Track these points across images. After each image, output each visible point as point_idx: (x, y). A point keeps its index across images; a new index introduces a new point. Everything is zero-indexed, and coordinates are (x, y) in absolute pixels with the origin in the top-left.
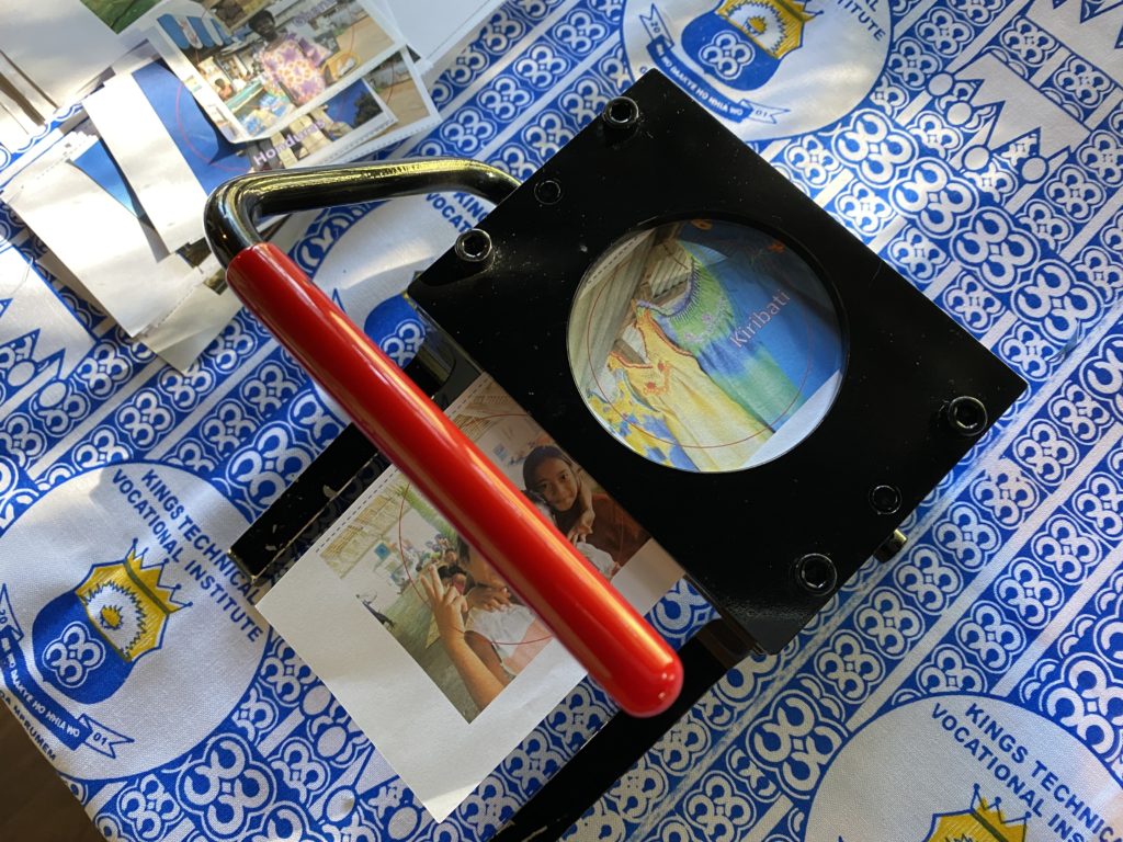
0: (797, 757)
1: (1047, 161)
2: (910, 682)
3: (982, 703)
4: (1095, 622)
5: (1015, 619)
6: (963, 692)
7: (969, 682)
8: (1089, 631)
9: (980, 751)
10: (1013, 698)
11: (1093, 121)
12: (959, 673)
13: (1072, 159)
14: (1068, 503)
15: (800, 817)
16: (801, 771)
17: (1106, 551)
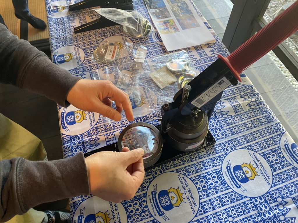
0: (156, 171)
1: (228, 116)
2: (177, 170)
3: (185, 177)
4: (207, 175)
5: (196, 169)
6: (184, 175)
7: (185, 174)
8: (206, 176)
9: (182, 183)
10: (190, 179)
11: (237, 114)
12: (184, 172)
13: (231, 117)
14: (211, 159)
15: (153, 179)
16: (156, 173)
17: (214, 167)
